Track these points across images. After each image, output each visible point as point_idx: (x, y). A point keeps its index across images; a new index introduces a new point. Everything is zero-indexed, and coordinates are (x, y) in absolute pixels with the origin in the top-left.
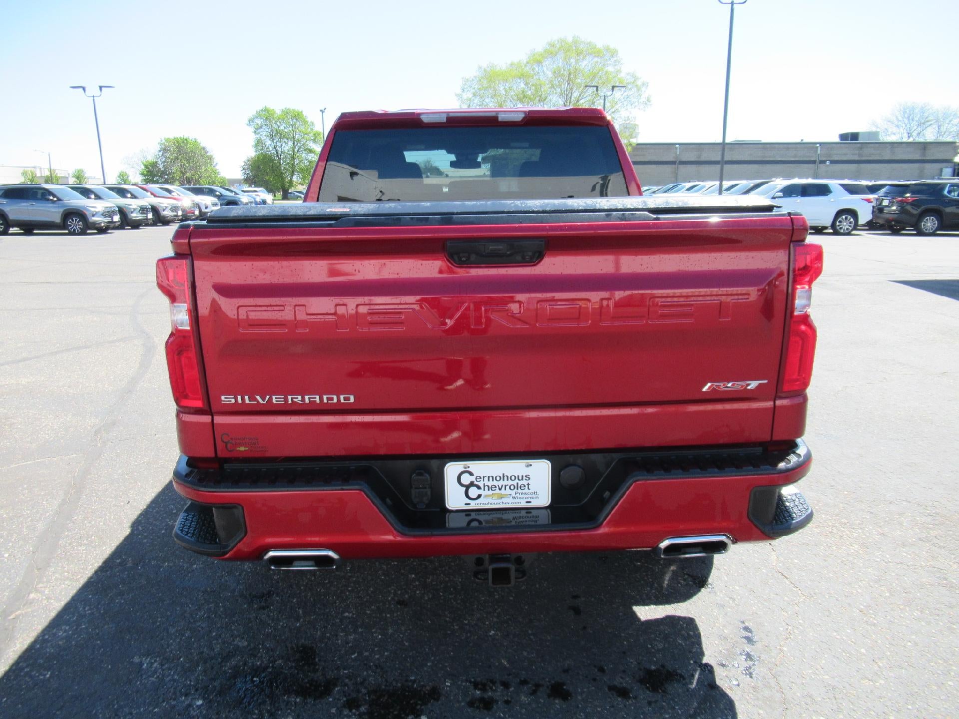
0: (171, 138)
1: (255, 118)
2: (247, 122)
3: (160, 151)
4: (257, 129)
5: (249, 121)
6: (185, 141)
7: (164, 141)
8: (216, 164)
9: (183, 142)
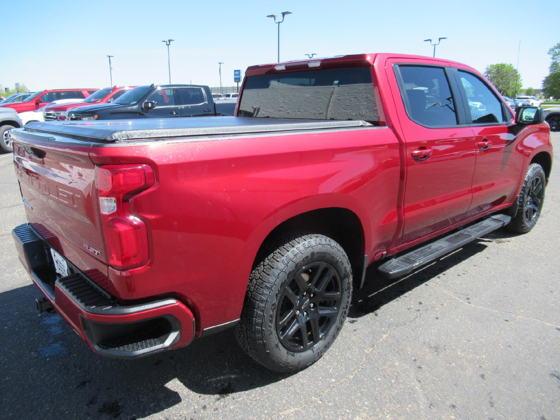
0: (494, 64)
1: (556, 48)
2: (548, 51)
3: (485, 73)
4: (554, 56)
5: (550, 51)
6: (503, 66)
7: (489, 67)
8: (522, 80)
9: (501, 67)
